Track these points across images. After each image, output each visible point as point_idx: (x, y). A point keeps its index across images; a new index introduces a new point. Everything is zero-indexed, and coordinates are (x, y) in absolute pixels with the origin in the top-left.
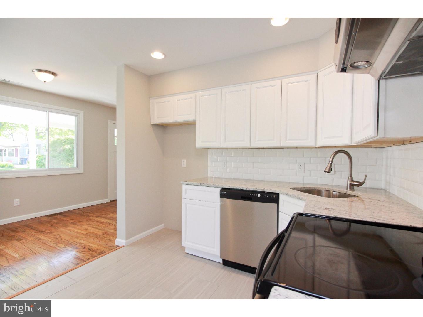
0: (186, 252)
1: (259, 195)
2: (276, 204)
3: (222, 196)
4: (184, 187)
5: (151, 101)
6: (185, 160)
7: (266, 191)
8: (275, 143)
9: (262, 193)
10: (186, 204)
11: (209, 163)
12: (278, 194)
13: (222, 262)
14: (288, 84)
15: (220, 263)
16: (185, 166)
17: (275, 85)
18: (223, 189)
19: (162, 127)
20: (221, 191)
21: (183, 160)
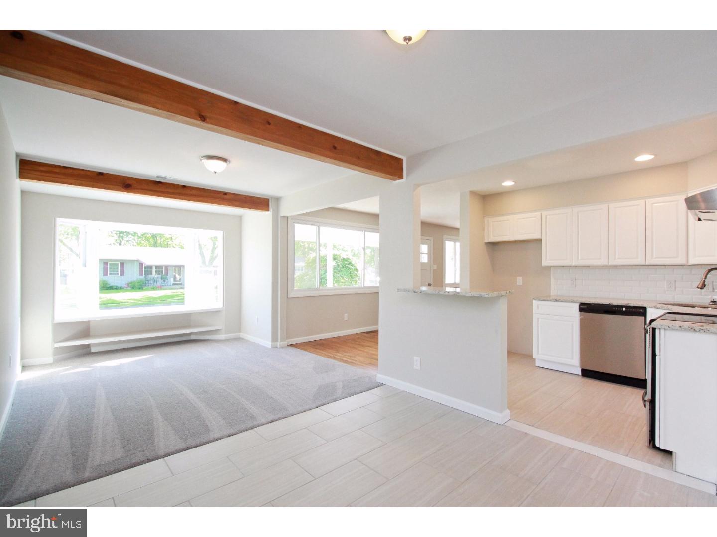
0: (537, 365)
1: (624, 309)
2: (644, 317)
3: (581, 310)
4: (535, 303)
5: (486, 220)
6: (521, 278)
7: (632, 305)
8: (639, 261)
9: (627, 307)
10: (538, 319)
11: (552, 280)
12: (644, 309)
13: (580, 374)
14: (653, 204)
15: (578, 375)
16: (521, 284)
17: (638, 205)
18: (582, 304)
19: (493, 245)
20: (580, 306)
21: (518, 278)
